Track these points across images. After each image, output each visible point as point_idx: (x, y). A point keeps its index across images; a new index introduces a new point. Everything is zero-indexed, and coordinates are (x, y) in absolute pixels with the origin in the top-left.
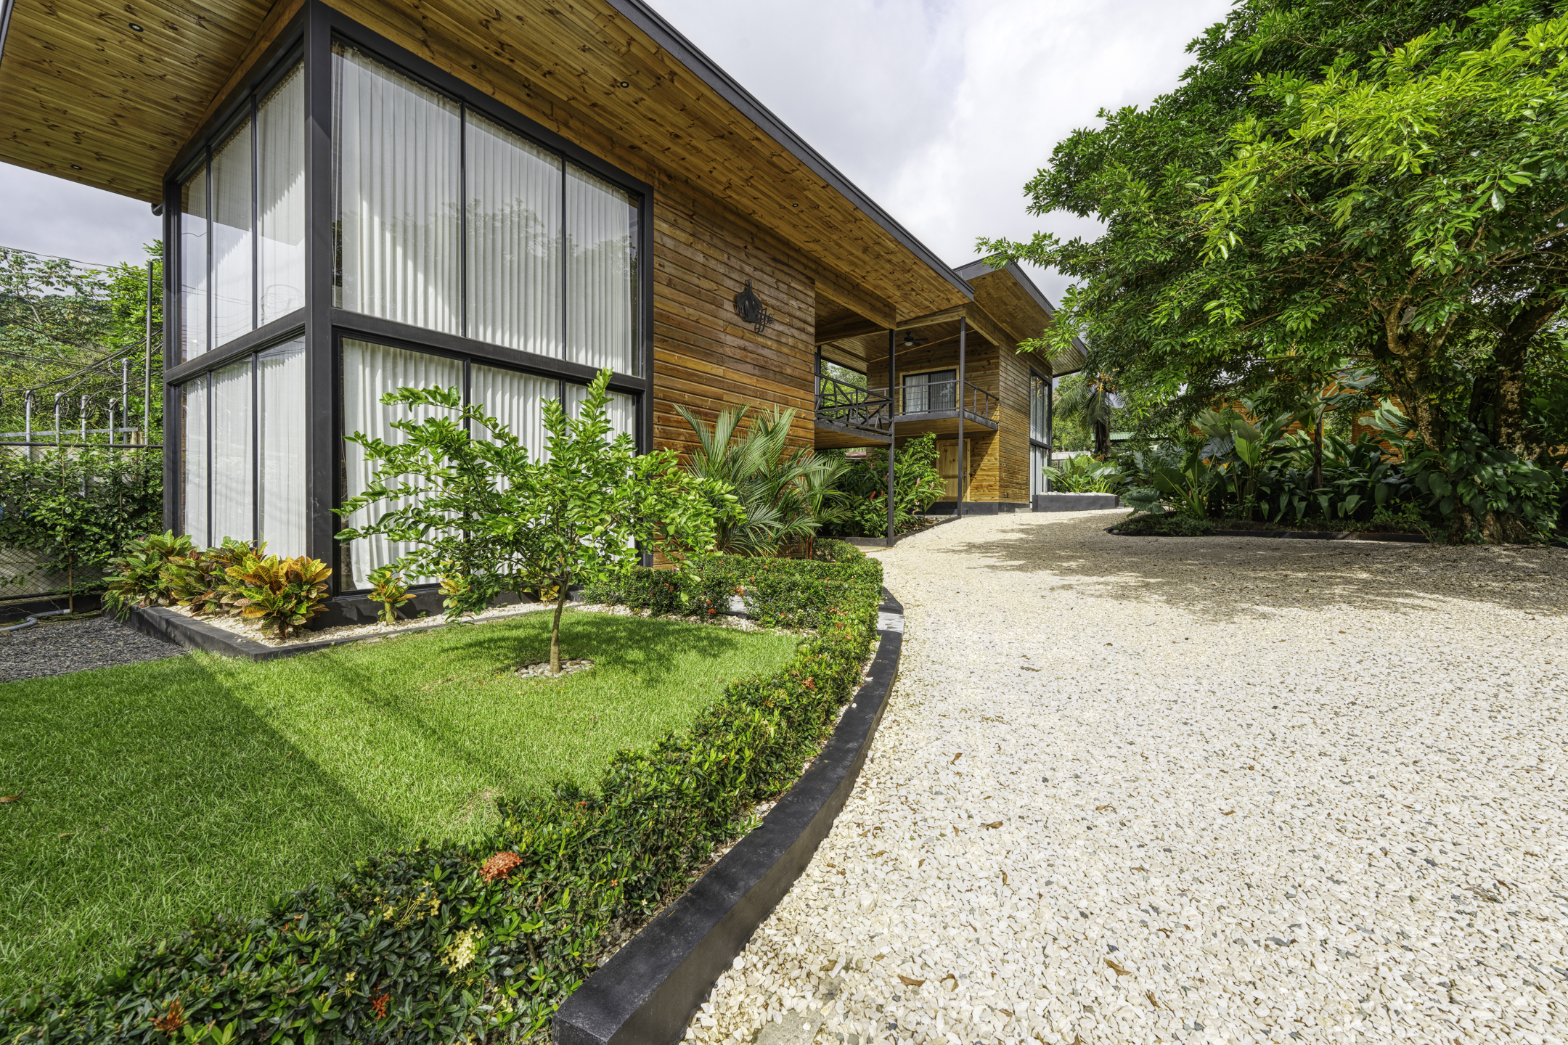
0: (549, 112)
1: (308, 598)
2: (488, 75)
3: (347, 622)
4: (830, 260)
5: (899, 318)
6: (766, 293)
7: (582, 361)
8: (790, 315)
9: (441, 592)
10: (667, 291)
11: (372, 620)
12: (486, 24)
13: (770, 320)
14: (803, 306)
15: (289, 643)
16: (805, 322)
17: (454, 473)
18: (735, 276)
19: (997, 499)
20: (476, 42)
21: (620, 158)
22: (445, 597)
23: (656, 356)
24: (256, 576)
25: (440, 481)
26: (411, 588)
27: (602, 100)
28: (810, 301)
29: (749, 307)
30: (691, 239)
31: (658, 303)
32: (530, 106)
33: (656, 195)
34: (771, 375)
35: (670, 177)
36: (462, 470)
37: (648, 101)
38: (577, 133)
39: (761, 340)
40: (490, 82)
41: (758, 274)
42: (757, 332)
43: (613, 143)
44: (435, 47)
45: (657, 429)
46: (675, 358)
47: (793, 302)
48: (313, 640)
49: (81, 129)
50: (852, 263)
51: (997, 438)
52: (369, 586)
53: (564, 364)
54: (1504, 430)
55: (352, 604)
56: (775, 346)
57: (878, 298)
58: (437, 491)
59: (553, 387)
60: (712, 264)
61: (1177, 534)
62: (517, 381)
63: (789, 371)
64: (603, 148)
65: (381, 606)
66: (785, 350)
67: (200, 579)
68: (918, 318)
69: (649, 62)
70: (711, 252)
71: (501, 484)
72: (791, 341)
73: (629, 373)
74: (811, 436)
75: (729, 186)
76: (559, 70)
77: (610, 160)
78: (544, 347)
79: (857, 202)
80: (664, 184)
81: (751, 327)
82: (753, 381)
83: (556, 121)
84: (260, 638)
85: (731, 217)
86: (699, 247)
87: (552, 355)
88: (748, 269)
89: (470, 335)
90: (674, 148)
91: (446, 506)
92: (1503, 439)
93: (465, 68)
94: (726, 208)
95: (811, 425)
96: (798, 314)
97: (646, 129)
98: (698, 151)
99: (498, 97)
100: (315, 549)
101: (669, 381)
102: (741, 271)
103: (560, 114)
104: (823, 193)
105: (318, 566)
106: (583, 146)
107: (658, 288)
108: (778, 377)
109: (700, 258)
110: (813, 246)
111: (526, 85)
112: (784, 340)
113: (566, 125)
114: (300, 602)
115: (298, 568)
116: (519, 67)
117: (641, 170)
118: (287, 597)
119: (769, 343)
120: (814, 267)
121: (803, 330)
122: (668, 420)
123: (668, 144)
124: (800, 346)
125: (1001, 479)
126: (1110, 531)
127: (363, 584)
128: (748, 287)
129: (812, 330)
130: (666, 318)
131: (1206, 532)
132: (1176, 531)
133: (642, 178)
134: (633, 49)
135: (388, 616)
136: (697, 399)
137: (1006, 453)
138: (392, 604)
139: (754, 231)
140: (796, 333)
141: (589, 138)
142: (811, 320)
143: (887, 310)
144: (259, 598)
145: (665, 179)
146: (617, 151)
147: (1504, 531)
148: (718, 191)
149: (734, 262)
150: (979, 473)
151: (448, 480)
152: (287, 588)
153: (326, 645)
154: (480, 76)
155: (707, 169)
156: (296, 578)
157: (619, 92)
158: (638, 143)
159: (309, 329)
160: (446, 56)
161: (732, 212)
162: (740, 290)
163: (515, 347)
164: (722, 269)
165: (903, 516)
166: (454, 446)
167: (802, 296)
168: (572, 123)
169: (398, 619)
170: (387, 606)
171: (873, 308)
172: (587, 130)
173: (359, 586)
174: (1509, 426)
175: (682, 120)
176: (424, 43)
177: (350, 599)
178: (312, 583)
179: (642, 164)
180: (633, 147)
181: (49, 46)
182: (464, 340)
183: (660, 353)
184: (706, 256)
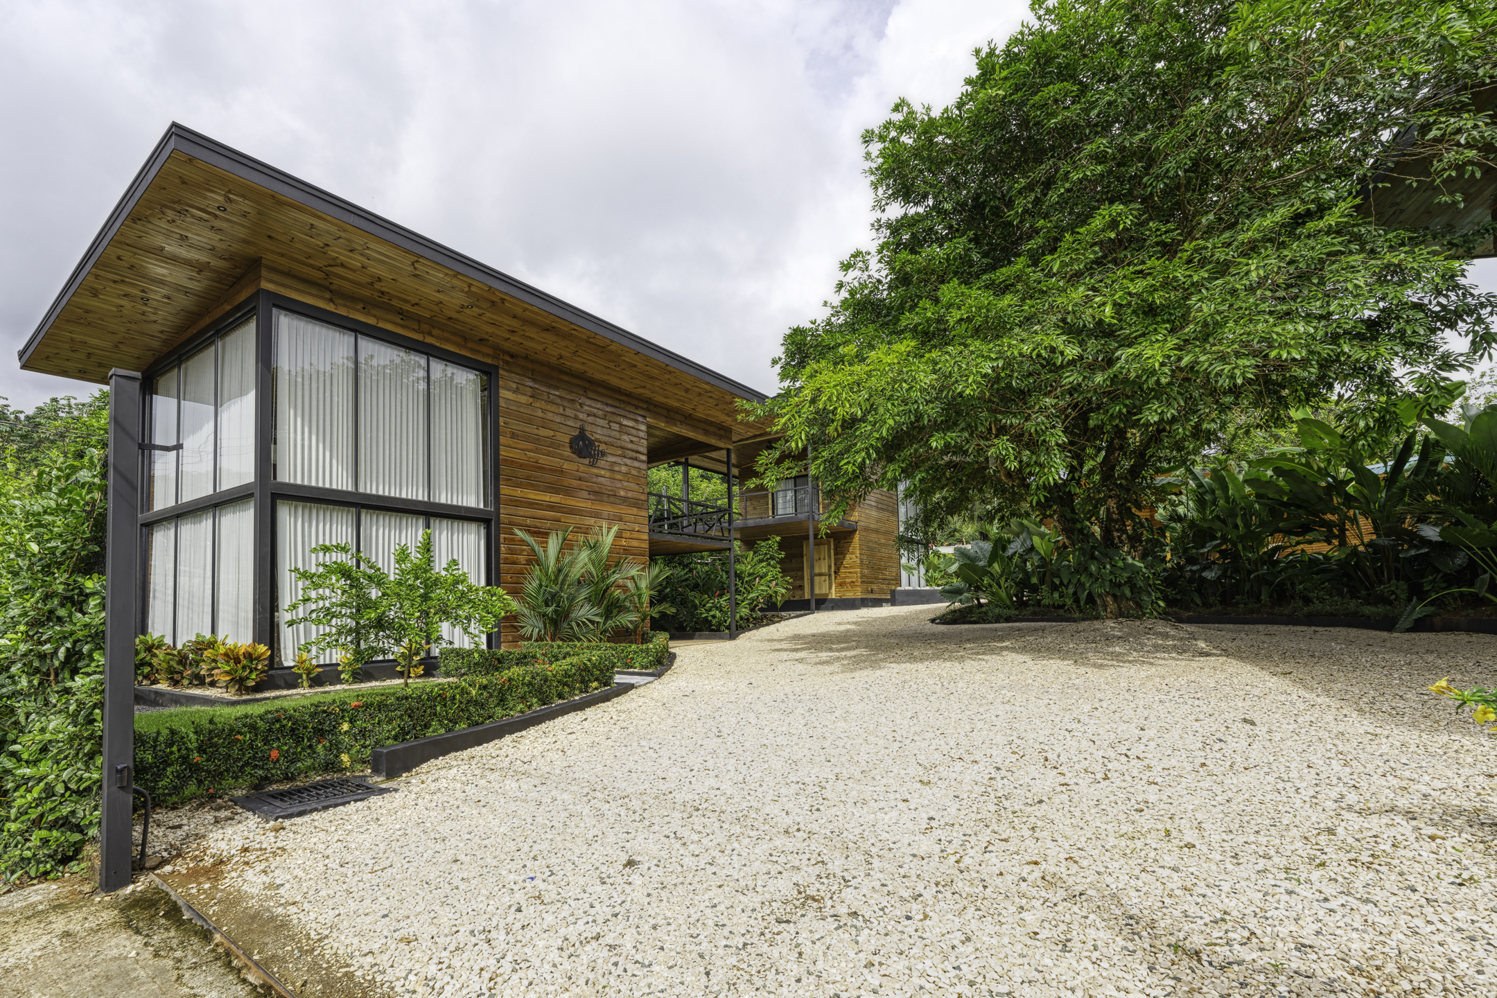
0: (416, 327)
1: (256, 669)
2: (374, 312)
3: (278, 687)
4: (659, 399)
5: (734, 439)
6: (599, 432)
7: (443, 501)
8: (622, 448)
9: (340, 668)
10: (511, 442)
11: (295, 686)
12: (372, 284)
13: (603, 454)
14: (635, 439)
15: (245, 697)
16: (637, 452)
17: (347, 588)
18: (570, 423)
19: (859, 595)
20: (366, 293)
21: (472, 350)
22: (342, 672)
23: (502, 492)
24: (226, 655)
25: (339, 592)
26: (318, 666)
27: (455, 315)
28: (642, 434)
29: (583, 446)
30: (531, 400)
31: (503, 453)
32: (403, 326)
33: (501, 372)
34: (605, 498)
35: (512, 356)
36: (351, 586)
37: (488, 314)
38: (438, 338)
39: (595, 471)
40: (375, 316)
41: (590, 419)
42: (592, 465)
43: (465, 339)
44: (338, 301)
45: (503, 548)
46: (518, 492)
47: (625, 437)
48: (258, 696)
49: (92, 350)
50: (679, 400)
51: (857, 537)
52: (292, 664)
53: (429, 504)
54: (1116, 534)
55: (281, 675)
56: (608, 474)
57: (712, 423)
58: (338, 597)
59: (421, 522)
60: (550, 416)
61: (984, 622)
62: (394, 520)
63: (622, 493)
64: (458, 345)
65: (300, 676)
66: (618, 477)
67: (180, 662)
68: (755, 436)
69: (485, 294)
70: (549, 407)
71: (374, 593)
72: (624, 469)
73: (482, 506)
74: (646, 545)
75: (561, 357)
76: (423, 303)
77: (463, 352)
78: (416, 493)
79: (667, 361)
80: (507, 362)
81: (586, 461)
82: (589, 504)
83: (422, 332)
84: (226, 696)
85: (566, 378)
86: (538, 405)
87: (420, 498)
88: (581, 416)
89: (361, 490)
90: (513, 338)
91: (343, 605)
92: (1116, 541)
93: (357, 310)
94: (561, 372)
95: (646, 537)
96: (630, 446)
97: (490, 329)
98: (531, 338)
99: (381, 325)
100: (258, 639)
101: (512, 510)
102: (576, 418)
103: (425, 327)
104: (636, 357)
105: (262, 648)
106: (443, 346)
107: (502, 440)
108: (612, 499)
109: (540, 414)
110: (640, 391)
111: (401, 312)
112: (617, 468)
113: (430, 334)
114: (251, 672)
115: (250, 650)
116: (395, 302)
117: (488, 355)
118: (244, 668)
119: (603, 472)
120: (645, 406)
121: (636, 459)
122: (513, 540)
123: (507, 336)
124: (634, 472)
125: (863, 576)
126: (933, 621)
127: (288, 663)
128: (582, 430)
129: (644, 458)
130: (511, 462)
131: (1008, 620)
132: (983, 620)
133: (489, 361)
134: (473, 289)
135: (305, 684)
136: (538, 523)
137: (870, 551)
138: (308, 675)
139: (587, 385)
140: (629, 462)
141: (447, 340)
142: (644, 450)
143: (722, 432)
144: (227, 668)
145: (508, 358)
146: (470, 345)
147: (1120, 608)
148: (553, 360)
149: (569, 412)
150: (842, 570)
151: (344, 592)
152: (245, 662)
153: (268, 699)
154: (368, 314)
155: (541, 349)
156: (249, 656)
157: (467, 311)
158: (485, 336)
159: (257, 495)
160: (345, 306)
161: (566, 374)
162: (576, 433)
163: (392, 495)
164: (558, 419)
165: (744, 611)
166: (345, 573)
167: (634, 432)
168: (435, 332)
169: (310, 686)
170: (304, 676)
171: (707, 433)
172: (446, 335)
173: (286, 664)
174: (1117, 531)
175: (515, 324)
176: (331, 300)
177: (280, 672)
178: (258, 659)
179: (490, 351)
180: (481, 340)
181: (87, 312)
182: (356, 494)
183: (505, 490)
184: (543, 411)
